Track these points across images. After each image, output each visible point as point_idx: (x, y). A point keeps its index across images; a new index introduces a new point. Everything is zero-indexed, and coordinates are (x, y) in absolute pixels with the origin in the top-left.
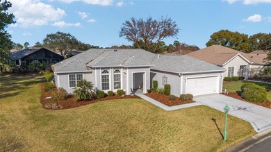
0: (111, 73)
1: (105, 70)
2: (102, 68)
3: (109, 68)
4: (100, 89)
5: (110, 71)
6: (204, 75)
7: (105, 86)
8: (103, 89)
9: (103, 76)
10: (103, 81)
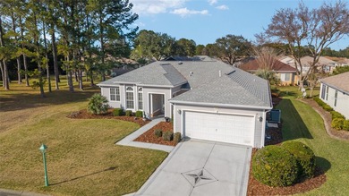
0: (135, 91)
1: (129, 86)
2: (126, 85)
3: (132, 85)
4: (125, 107)
5: (133, 88)
6: (215, 111)
7: (130, 104)
8: (128, 107)
9: (127, 94)
10: (127, 98)
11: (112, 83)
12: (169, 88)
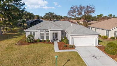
0: (44, 32)
1: (42, 30)
2: (40, 30)
3: (43, 30)
4: (40, 38)
5: (44, 31)
6: (84, 36)
7: (42, 37)
8: (41, 38)
9: (41, 33)
10: (41, 35)
11: (31, 30)
12: (60, 30)
